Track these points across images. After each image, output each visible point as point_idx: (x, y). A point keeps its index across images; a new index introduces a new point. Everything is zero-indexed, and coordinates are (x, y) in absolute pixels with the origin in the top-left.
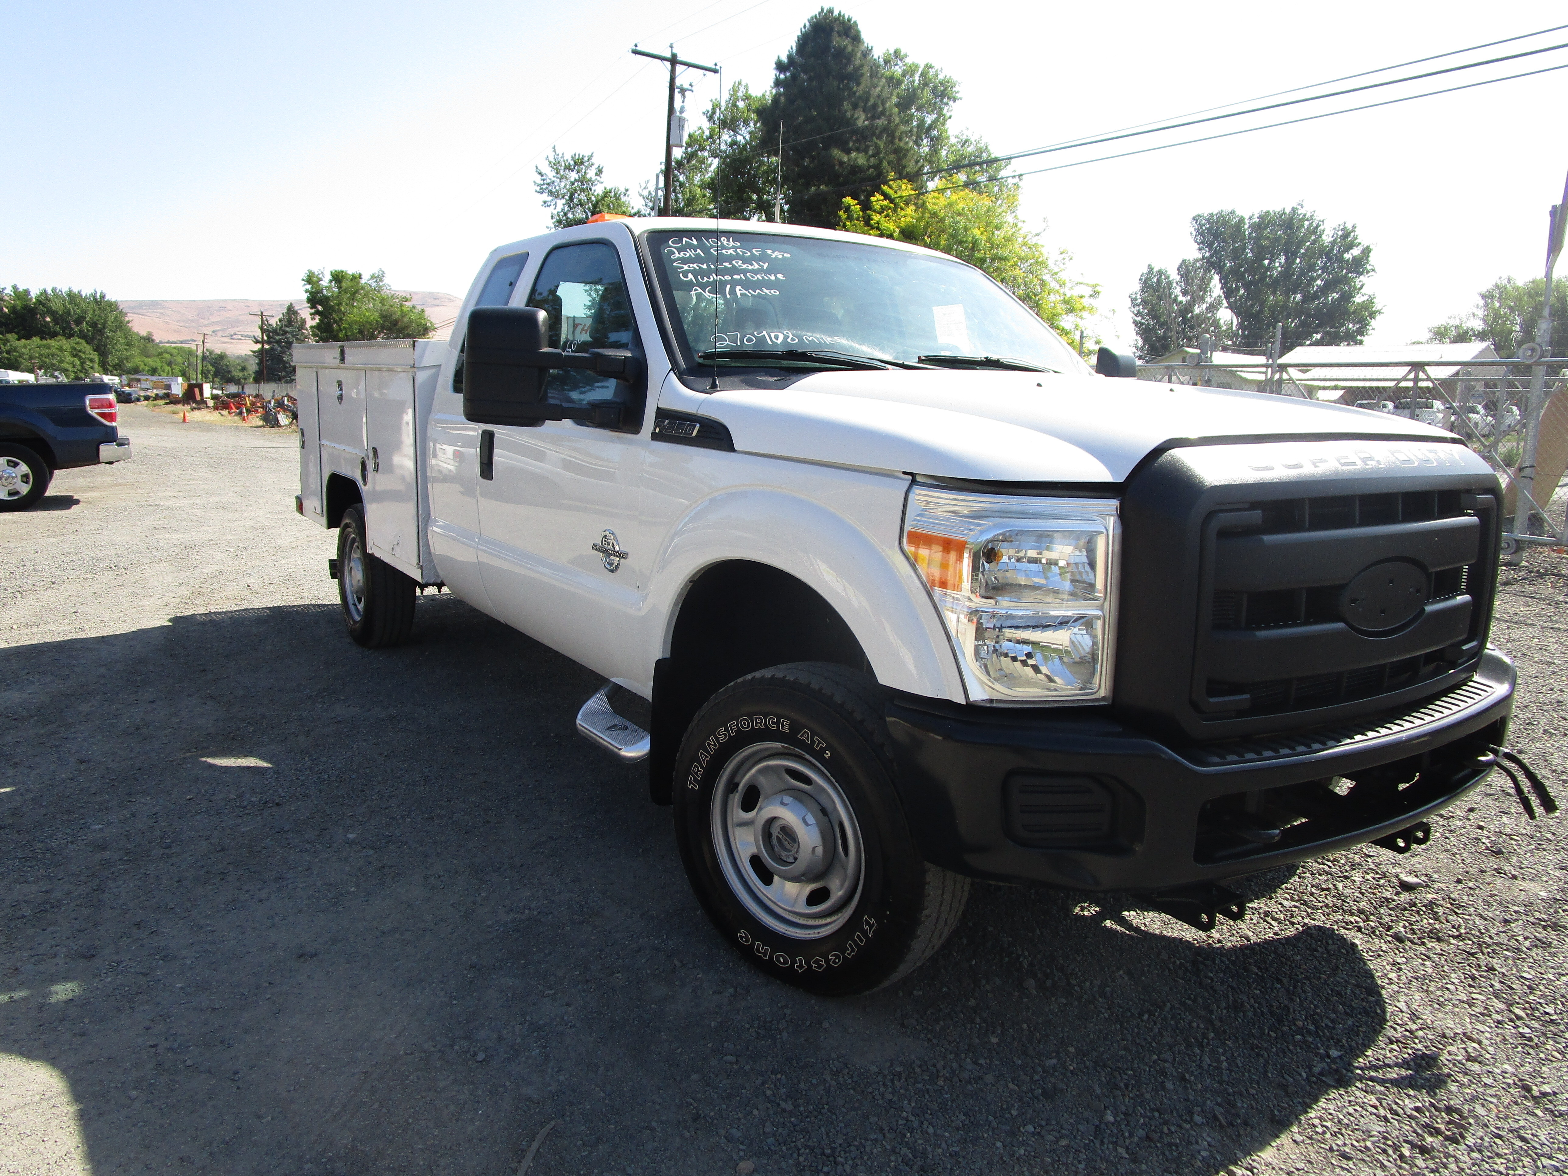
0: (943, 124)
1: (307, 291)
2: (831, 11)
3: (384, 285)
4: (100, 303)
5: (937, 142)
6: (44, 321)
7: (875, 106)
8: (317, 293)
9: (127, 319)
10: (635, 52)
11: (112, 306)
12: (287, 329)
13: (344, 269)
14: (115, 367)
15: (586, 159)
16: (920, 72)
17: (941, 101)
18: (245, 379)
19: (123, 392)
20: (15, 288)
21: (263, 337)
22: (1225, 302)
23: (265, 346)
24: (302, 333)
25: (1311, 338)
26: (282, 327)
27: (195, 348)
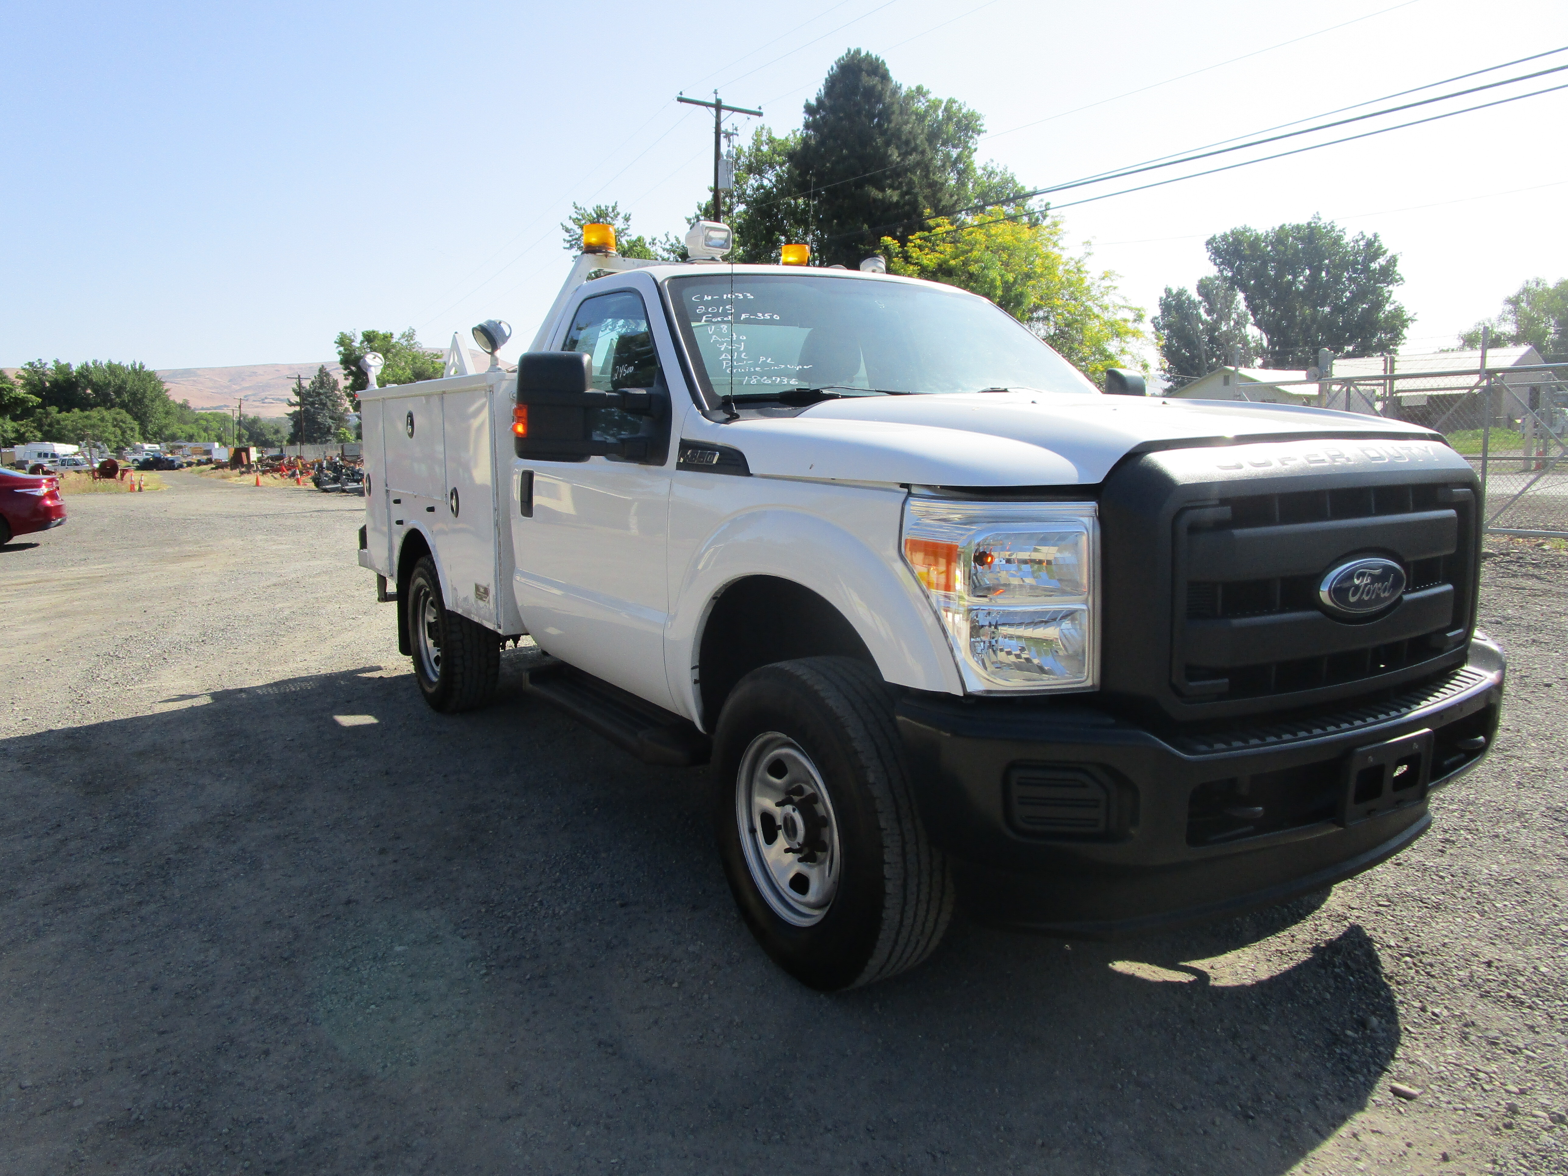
0: (969, 157)
1: (340, 353)
2: (858, 52)
3: (415, 343)
4: (139, 373)
5: (963, 174)
6: (85, 393)
7: (907, 143)
8: (351, 354)
9: (165, 388)
10: (681, 100)
11: (151, 375)
12: (321, 391)
13: (376, 329)
14: (155, 435)
15: (610, 210)
16: (943, 108)
17: (966, 135)
18: (282, 441)
19: (167, 459)
20: (57, 362)
21: (297, 399)
22: (1251, 319)
23: (298, 408)
24: (336, 394)
25: (1342, 350)
26: (315, 389)
27: (230, 413)
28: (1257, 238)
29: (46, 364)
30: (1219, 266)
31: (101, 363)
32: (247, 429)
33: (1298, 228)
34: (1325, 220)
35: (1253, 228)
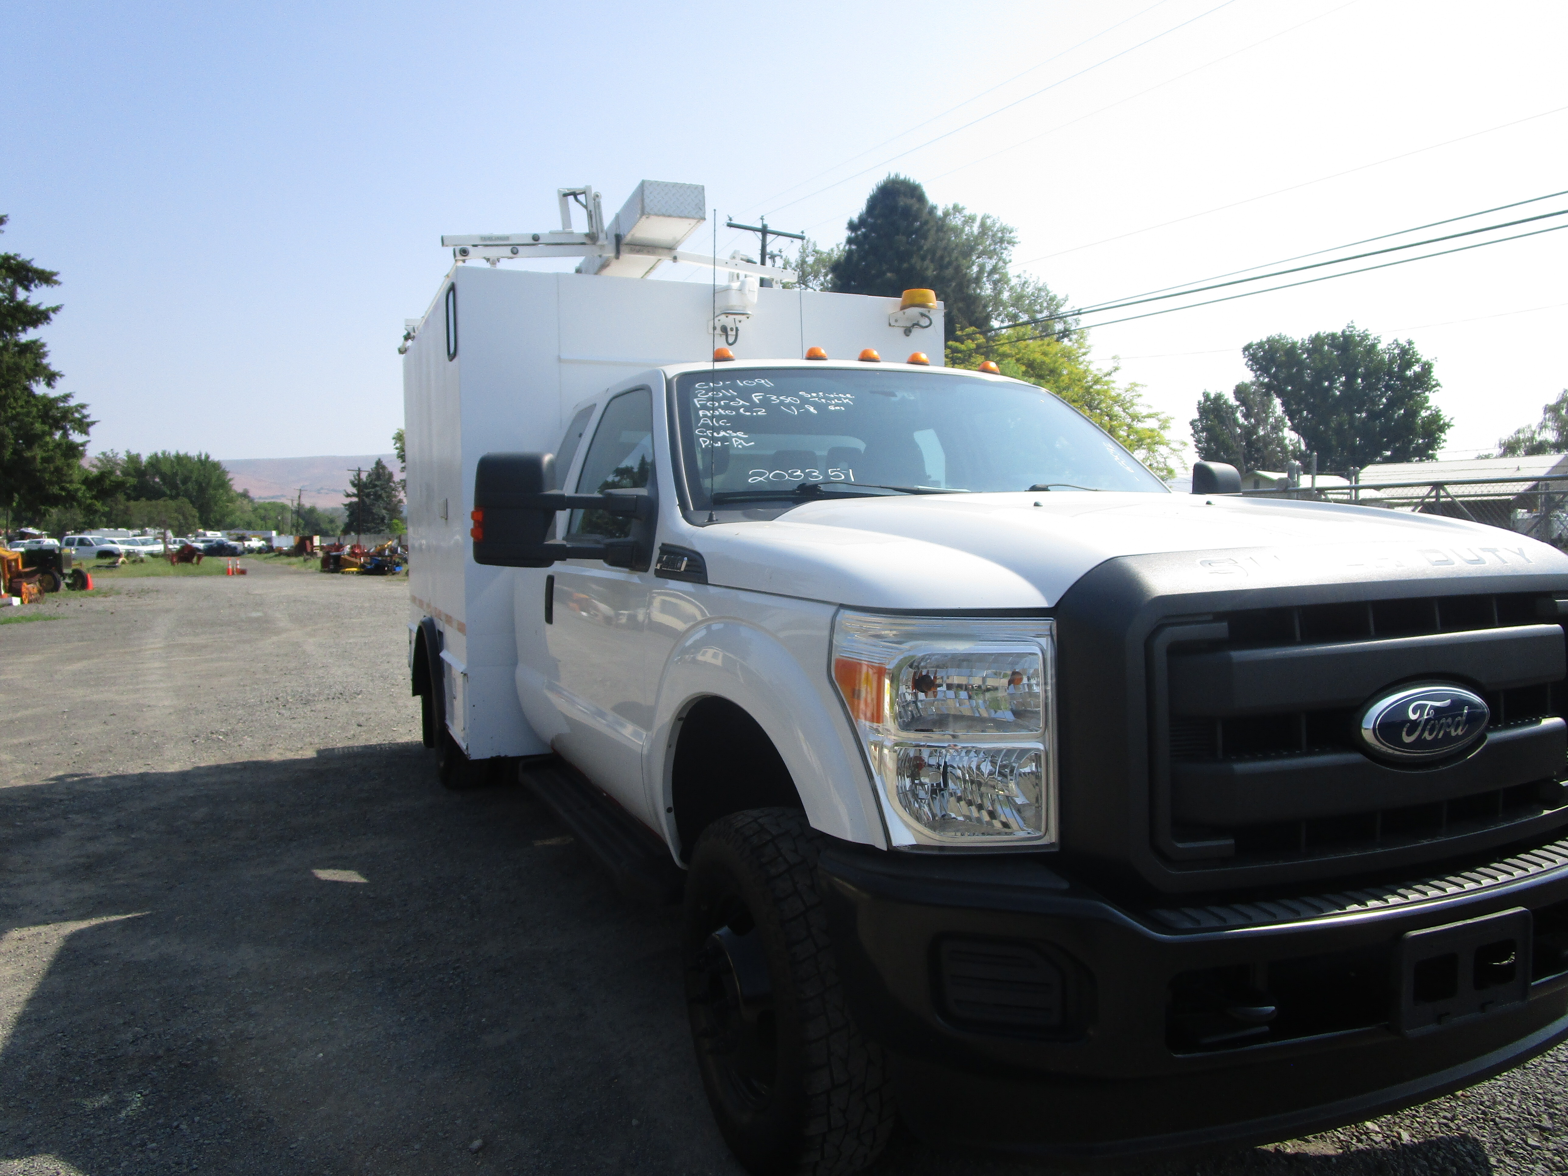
0: (1004, 268)
1: (396, 447)
2: (897, 177)
4: (204, 463)
5: (999, 284)
6: (154, 482)
7: (942, 258)
9: (229, 477)
10: (730, 225)
11: (216, 466)
12: (377, 483)
14: (217, 522)
16: (978, 223)
17: (1001, 247)
18: (333, 530)
19: (229, 546)
20: (128, 452)
21: (354, 490)
22: (1289, 424)
23: (355, 499)
24: (391, 486)
25: (1381, 455)
26: (371, 481)
27: (289, 503)
28: (1294, 345)
29: (117, 454)
30: (1255, 371)
31: (169, 454)
32: (303, 519)
33: (1333, 336)
34: (1360, 328)
35: (1288, 336)
